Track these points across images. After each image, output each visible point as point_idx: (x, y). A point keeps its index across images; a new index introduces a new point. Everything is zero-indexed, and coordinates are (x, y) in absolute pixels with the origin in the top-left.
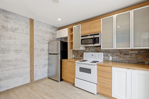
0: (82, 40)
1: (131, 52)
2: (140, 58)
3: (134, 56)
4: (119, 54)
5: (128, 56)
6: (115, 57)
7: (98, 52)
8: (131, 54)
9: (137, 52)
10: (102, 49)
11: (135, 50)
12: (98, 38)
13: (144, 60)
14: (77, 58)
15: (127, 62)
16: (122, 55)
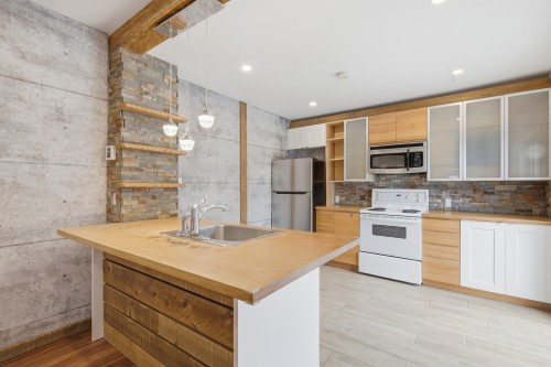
0: (372, 157)
1: (501, 188)
2: (522, 202)
3: (507, 196)
4: (470, 193)
5: (492, 197)
6: (461, 200)
7: (413, 187)
8: (500, 192)
9: (514, 188)
10: (429, 179)
11: (510, 183)
12: (421, 154)
13: (530, 206)
14: (348, 202)
15: (491, 210)
16: (477, 196)
